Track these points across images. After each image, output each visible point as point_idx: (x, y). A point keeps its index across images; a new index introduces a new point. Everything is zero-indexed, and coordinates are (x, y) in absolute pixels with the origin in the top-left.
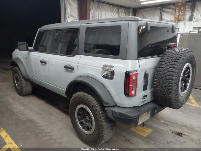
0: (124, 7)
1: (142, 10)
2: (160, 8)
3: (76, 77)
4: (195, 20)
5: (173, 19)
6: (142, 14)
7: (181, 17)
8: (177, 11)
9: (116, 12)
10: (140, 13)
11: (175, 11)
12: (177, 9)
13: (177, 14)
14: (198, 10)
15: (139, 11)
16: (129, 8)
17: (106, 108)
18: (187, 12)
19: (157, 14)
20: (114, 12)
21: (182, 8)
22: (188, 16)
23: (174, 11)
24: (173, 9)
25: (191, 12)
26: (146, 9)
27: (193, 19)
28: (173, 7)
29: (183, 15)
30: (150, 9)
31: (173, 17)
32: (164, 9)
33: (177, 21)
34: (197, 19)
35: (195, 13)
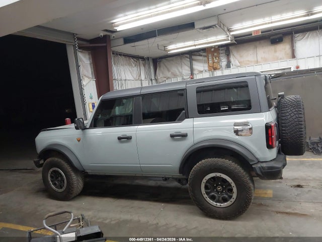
0: (143, 58)
1: (164, 60)
2: (188, 56)
3: (192, 144)
4: (234, 66)
5: (207, 68)
6: (165, 65)
7: (216, 65)
8: (210, 57)
9: (134, 65)
10: (162, 64)
11: (208, 58)
12: (210, 55)
13: (210, 62)
14: (233, 55)
15: (160, 61)
16: (148, 58)
17: (253, 166)
18: (222, 58)
19: (185, 64)
20: (132, 66)
21: (215, 54)
22: (224, 63)
23: (206, 59)
24: (204, 56)
25: (226, 58)
26: (168, 59)
27: (231, 65)
28: (204, 54)
29: (218, 62)
30: (174, 58)
31: (206, 65)
32: (194, 57)
33: (213, 70)
34: (235, 65)
35: (232, 59)
